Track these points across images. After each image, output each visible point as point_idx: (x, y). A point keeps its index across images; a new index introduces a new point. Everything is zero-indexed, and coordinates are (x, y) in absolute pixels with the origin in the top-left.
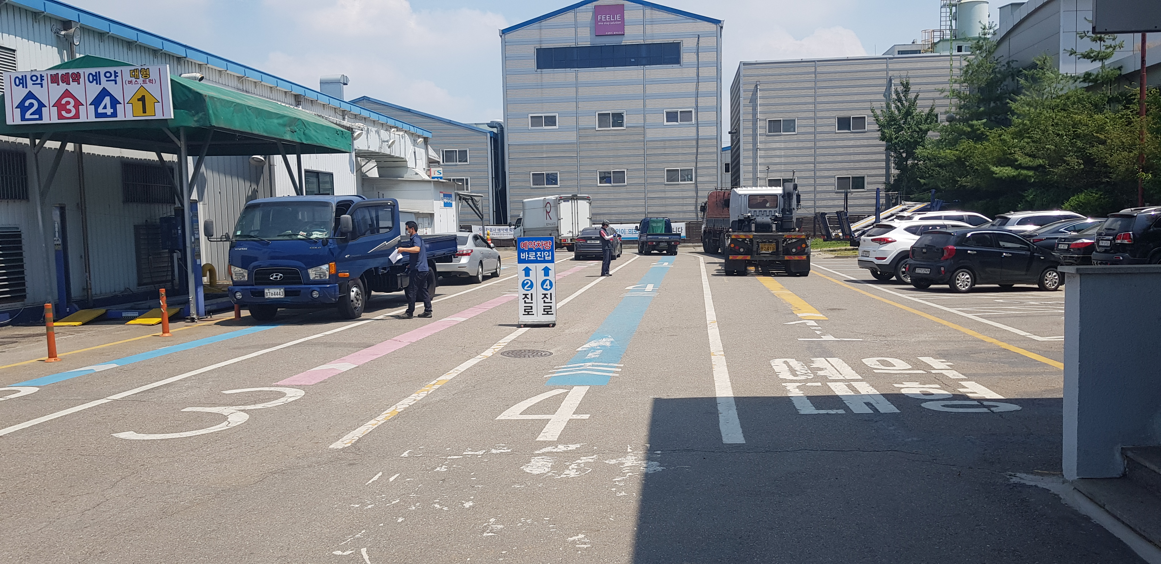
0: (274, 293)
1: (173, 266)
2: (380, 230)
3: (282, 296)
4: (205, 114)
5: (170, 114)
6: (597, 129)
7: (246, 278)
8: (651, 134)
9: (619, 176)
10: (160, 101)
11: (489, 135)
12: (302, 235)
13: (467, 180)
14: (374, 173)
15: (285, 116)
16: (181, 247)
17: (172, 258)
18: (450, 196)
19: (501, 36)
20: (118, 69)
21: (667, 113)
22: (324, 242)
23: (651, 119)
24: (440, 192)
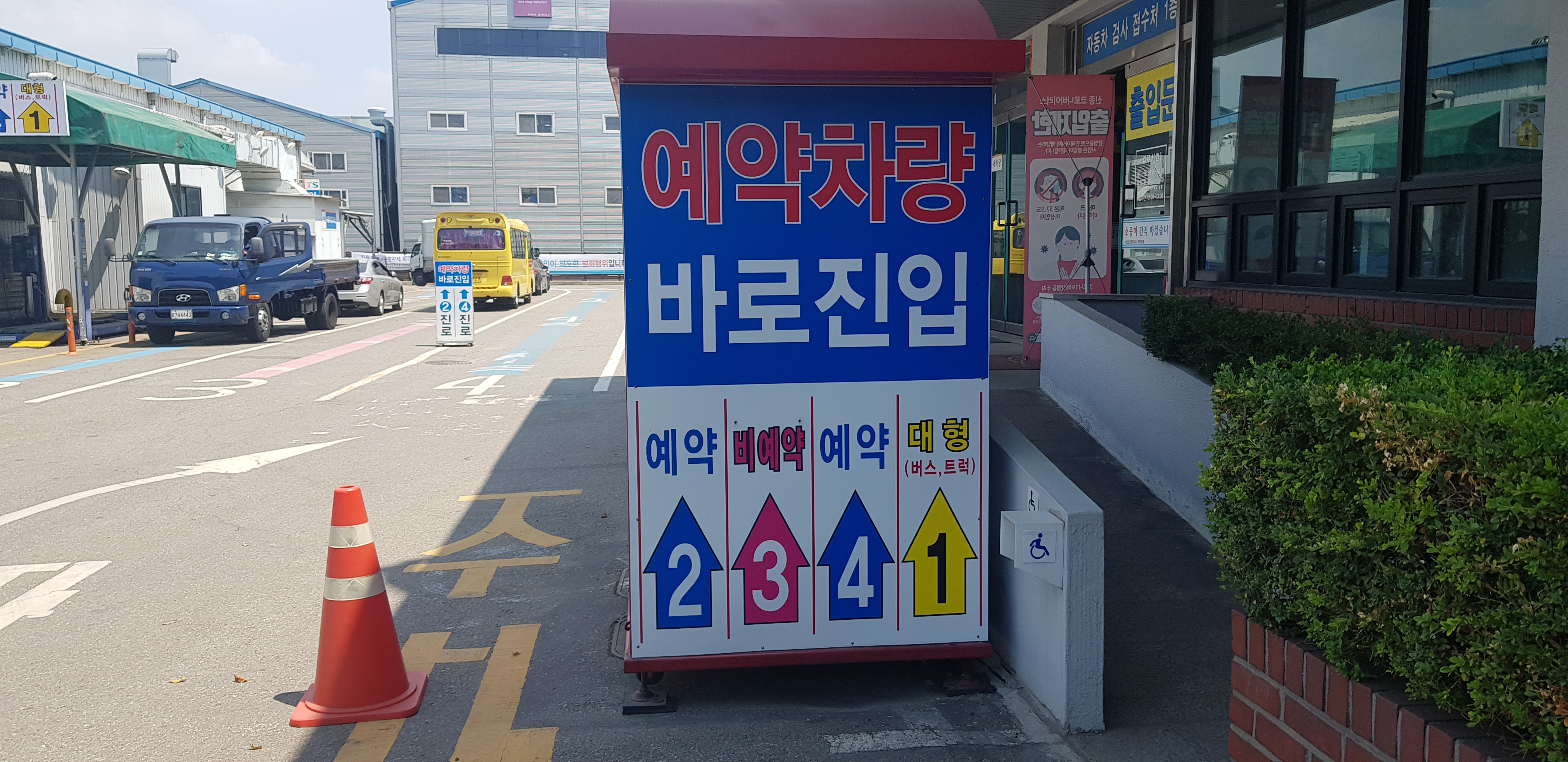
0: (181, 314)
1: (26, 292)
2: (286, 253)
3: (190, 317)
4: (104, 133)
5: (65, 130)
6: (518, 133)
7: (150, 300)
8: (587, 143)
9: (548, 195)
10: (56, 117)
11: (374, 135)
12: (209, 256)
13: (344, 193)
14: (239, 186)
15: (173, 131)
16: (37, 270)
17: (25, 281)
18: (334, 215)
19: (390, 10)
20: (7, 83)
21: (607, 118)
22: (235, 264)
23: (587, 124)
24: (323, 211)
